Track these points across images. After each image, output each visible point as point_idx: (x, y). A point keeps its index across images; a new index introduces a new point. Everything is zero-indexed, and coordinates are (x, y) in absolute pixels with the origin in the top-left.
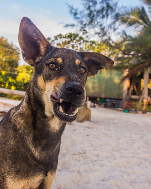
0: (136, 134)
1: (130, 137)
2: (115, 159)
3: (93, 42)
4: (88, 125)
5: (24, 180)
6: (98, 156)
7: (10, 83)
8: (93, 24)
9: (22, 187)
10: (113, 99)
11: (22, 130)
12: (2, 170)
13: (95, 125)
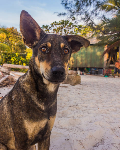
0: (113, 91)
1: (109, 94)
2: (99, 109)
3: (80, 27)
4: (79, 87)
5: (35, 123)
6: (86, 107)
7: (21, 61)
8: (79, 11)
9: (35, 127)
10: (97, 68)
11: (28, 92)
12: (20, 117)
13: (84, 87)
